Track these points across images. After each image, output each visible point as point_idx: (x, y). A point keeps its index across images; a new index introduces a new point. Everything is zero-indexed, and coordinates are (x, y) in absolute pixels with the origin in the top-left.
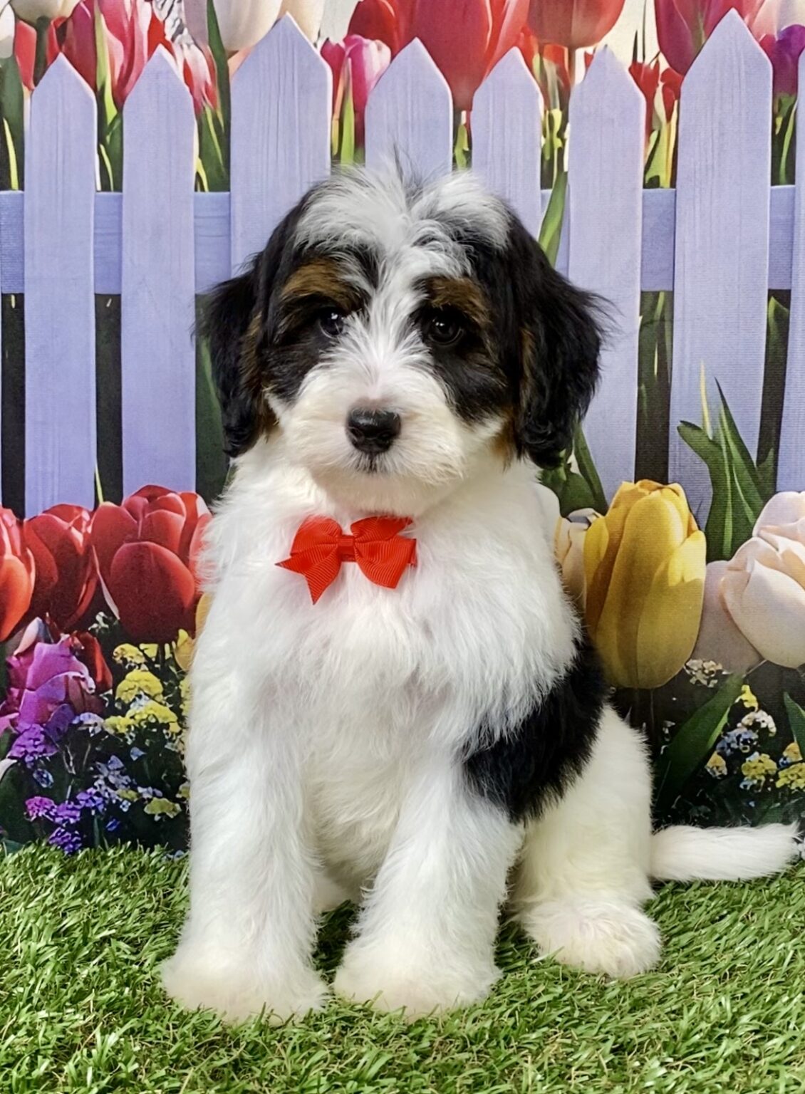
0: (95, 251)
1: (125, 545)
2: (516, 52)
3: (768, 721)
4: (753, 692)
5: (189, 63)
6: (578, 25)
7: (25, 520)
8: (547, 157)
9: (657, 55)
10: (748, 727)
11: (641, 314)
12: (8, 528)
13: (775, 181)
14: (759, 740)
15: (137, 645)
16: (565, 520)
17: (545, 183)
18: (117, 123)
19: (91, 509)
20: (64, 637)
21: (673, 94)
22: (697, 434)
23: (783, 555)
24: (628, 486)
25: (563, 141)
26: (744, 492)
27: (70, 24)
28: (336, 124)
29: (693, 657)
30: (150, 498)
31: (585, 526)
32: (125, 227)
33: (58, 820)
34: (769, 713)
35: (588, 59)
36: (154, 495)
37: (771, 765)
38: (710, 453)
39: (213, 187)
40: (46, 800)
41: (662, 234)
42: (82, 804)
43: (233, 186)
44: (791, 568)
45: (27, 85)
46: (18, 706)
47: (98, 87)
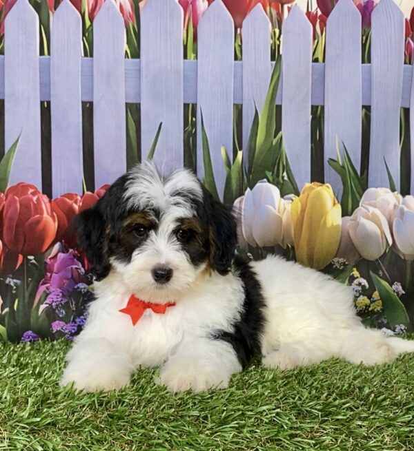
0: (82, 83)
2: (260, 5)
3: (364, 282)
4: (358, 270)
5: (122, 4)
7: (53, 200)
8: (273, 48)
9: (317, 9)
10: (357, 285)
11: (312, 114)
12: (45, 203)
13: (363, 62)
14: (362, 290)
16: (282, 199)
17: (273, 58)
18: (90, 29)
19: (81, 195)
20: (71, 250)
21: (323, 24)
22: (335, 163)
23: (372, 214)
24: (308, 185)
25: (280, 42)
26: (356, 187)
28: (185, 32)
29: (336, 256)
31: (291, 201)
32: (95, 72)
33: (66, 331)
34: (364, 278)
35: (289, 9)
37: (368, 301)
38: (341, 171)
39: (133, 57)
40: (61, 322)
41: (320, 81)
42: (78, 323)
43: (141, 57)
44: (374, 219)
45: (51, 10)
46: (50, 280)
47: (82, 12)
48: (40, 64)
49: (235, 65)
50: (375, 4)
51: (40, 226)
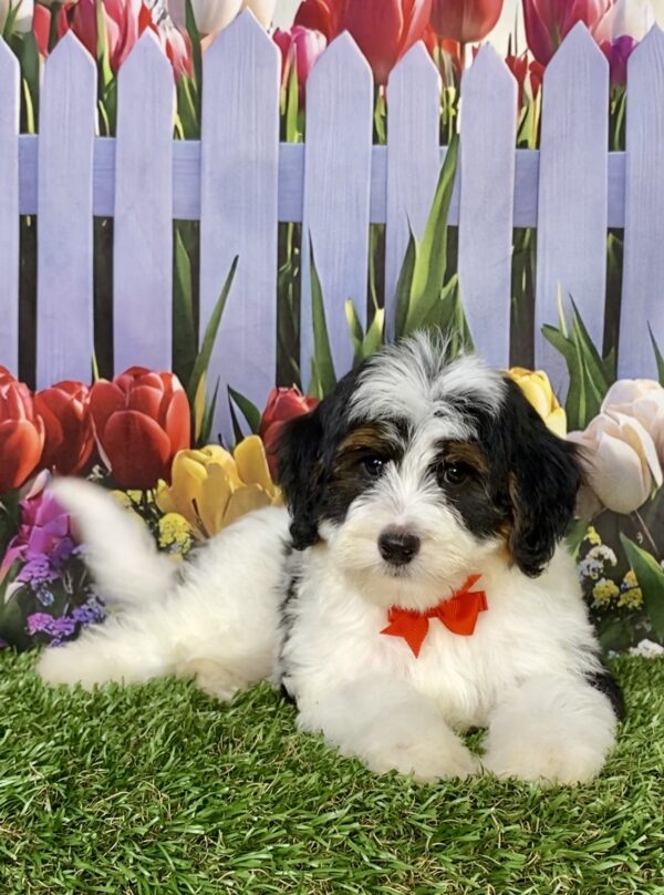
0: (94, 182)
1: (116, 414)
2: (421, 44)
3: (609, 554)
4: (597, 531)
5: (171, 41)
6: (467, 26)
7: (37, 392)
8: (445, 123)
9: (526, 52)
10: (595, 558)
11: (514, 243)
12: (23, 398)
13: (611, 148)
14: (605, 569)
15: (125, 492)
17: (443, 141)
18: (112, 86)
19: (90, 384)
21: (538, 80)
22: (554, 334)
23: (624, 428)
25: (457, 111)
26: (594, 378)
27: (77, 8)
28: (284, 93)
30: (136, 377)
32: (118, 165)
33: (55, 633)
34: (610, 547)
35: (475, 51)
36: (139, 374)
37: (615, 590)
38: (567, 348)
39: (188, 137)
40: (46, 616)
41: (529, 184)
42: (77, 618)
43: (203, 137)
44: (628, 437)
45: (42, 53)
46: (28, 539)
47: (99, 57)
48: (21, 147)
49: (374, 152)
50: (634, 43)
51: (13, 440)
